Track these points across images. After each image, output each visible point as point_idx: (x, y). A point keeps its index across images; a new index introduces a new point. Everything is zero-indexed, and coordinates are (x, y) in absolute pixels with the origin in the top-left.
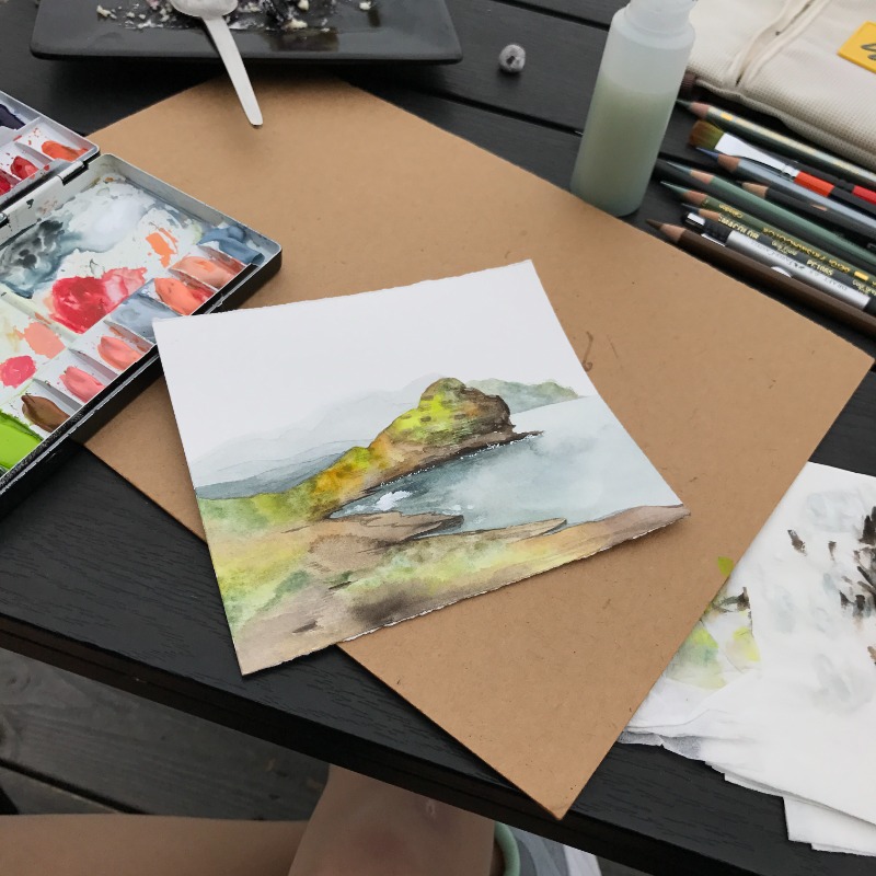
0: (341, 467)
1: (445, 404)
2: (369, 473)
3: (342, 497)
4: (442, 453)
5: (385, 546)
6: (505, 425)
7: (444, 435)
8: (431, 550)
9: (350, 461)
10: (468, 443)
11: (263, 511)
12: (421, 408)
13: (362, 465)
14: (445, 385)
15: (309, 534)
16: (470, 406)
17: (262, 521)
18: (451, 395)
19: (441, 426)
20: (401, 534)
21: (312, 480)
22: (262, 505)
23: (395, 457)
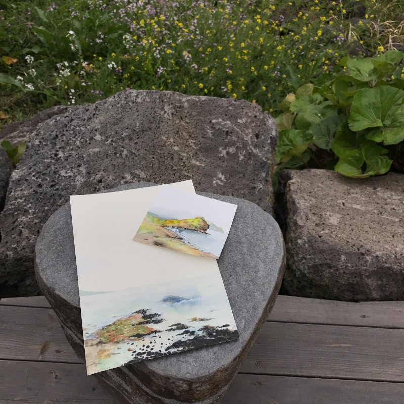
0: (172, 221)
1: (199, 221)
2: (176, 224)
3: (168, 225)
4: (190, 228)
5: (168, 236)
6: (206, 230)
7: (193, 226)
8: (174, 241)
9: (174, 221)
10: (196, 229)
11: (155, 221)
12: (194, 219)
13: (176, 223)
14: (201, 218)
15: (158, 227)
16: (203, 224)
17: (154, 222)
18: (201, 220)
19: (194, 224)
20: (171, 236)
21: (166, 220)
22: (156, 219)
23: (182, 224)
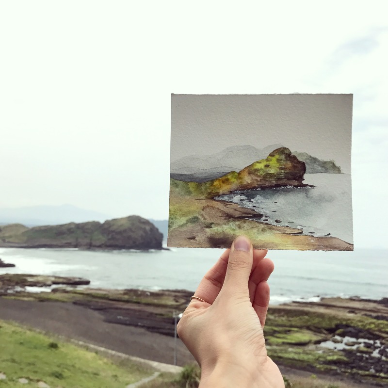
0: (224, 178)
1: (278, 161)
2: (235, 183)
3: (221, 192)
4: (267, 184)
5: (229, 217)
6: (301, 178)
7: (271, 175)
8: (245, 225)
9: (229, 177)
10: (280, 182)
11: (192, 189)
12: (267, 160)
13: (233, 180)
14: (282, 151)
15: (204, 203)
16: (289, 164)
17: (189, 193)
18: (283, 157)
19: (272, 171)
20: (237, 214)
21: (212, 181)
22: (192, 186)
23: (247, 179)
